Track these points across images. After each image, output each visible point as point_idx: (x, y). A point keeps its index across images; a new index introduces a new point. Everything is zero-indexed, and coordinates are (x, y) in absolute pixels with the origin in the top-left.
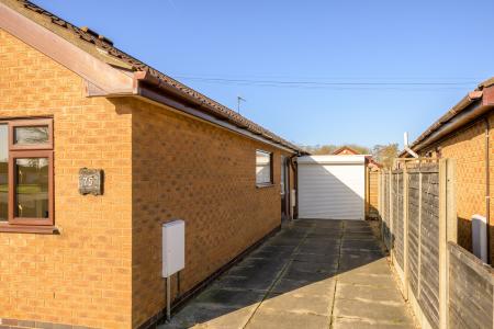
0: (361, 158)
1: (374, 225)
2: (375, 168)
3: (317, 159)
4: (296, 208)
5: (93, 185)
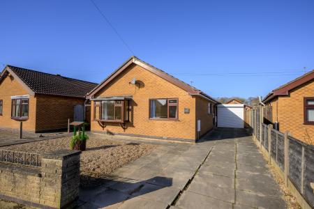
0: (242, 105)
1: (248, 130)
2: (249, 108)
3: (225, 105)
4: (217, 123)
5: (187, 112)
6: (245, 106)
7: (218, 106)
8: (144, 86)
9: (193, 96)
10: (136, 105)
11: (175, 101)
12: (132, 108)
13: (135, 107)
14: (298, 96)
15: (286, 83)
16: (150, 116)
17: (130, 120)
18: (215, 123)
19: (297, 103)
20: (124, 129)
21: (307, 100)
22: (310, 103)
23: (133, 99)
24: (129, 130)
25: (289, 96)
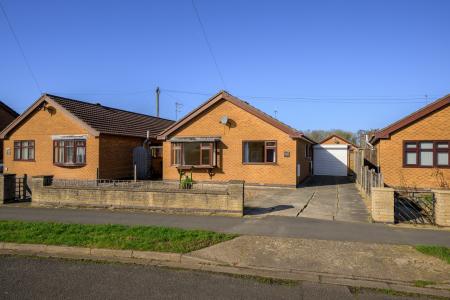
4: (313, 170)
5: (287, 155)
6: (349, 147)
7: (315, 147)
8: (235, 125)
9: (294, 139)
10: (226, 148)
11: (273, 143)
12: (221, 151)
13: (224, 150)
14: (398, 139)
15: (386, 126)
16: (244, 160)
17: (219, 166)
18: (311, 171)
19: (397, 146)
20: (211, 176)
21: (406, 143)
22: (409, 146)
23: (222, 140)
24: (218, 177)
25: (389, 139)
